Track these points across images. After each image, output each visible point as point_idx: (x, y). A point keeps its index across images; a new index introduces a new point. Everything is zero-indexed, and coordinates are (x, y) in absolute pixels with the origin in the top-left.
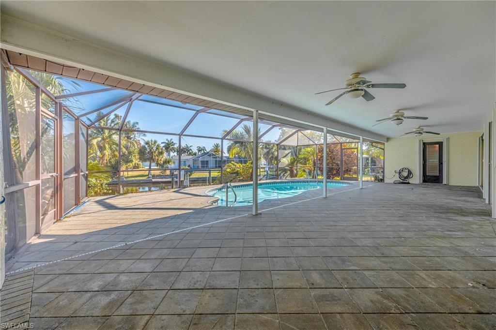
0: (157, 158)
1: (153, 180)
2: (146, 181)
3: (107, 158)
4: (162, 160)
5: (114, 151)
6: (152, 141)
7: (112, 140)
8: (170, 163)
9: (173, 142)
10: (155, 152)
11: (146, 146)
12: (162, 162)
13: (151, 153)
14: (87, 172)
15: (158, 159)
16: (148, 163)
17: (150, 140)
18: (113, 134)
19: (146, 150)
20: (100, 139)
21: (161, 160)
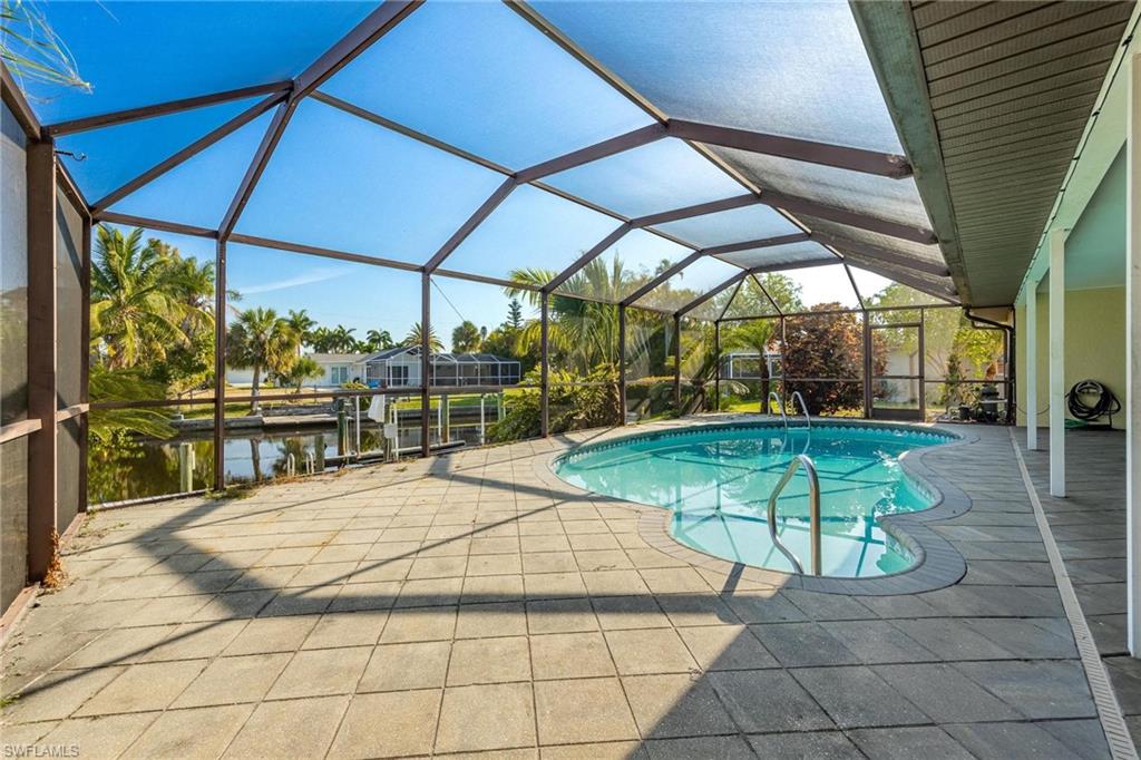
0: (275, 358)
1: (267, 420)
2: (244, 424)
3: (128, 359)
4: (291, 364)
5: (151, 340)
6: (260, 311)
7: (144, 307)
8: (312, 373)
9: (307, 319)
10: (270, 342)
11: (245, 326)
12: (290, 370)
13: (259, 344)
14: (85, 408)
15: (279, 363)
16: (249, 373)
17: (255, 309)
18: (149, 290)
19: (245, 337)
20: (108, 304)
21: (286, 364)
